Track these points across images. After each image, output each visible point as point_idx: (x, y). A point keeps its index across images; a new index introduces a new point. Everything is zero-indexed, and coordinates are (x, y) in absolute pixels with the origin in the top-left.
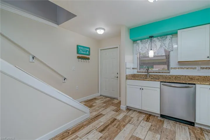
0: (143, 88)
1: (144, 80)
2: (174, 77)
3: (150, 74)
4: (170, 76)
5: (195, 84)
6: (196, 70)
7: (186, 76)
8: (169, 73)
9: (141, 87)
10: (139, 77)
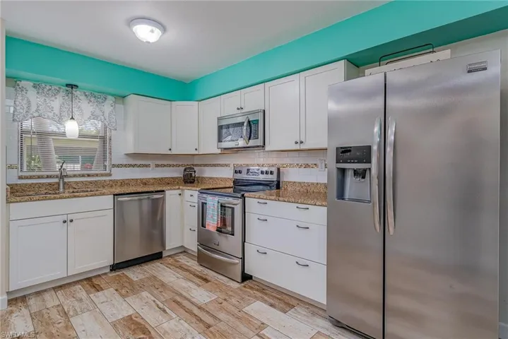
0: (70, 217)
1: (75, 197)
2: (119, 184)
3: (66, 180)
4: (111, 183)
5: (163, 191)
6: (150, 169)
7: (137, 179)
8: (110, 175)
9: (65, 218)
10: (31, 193)
